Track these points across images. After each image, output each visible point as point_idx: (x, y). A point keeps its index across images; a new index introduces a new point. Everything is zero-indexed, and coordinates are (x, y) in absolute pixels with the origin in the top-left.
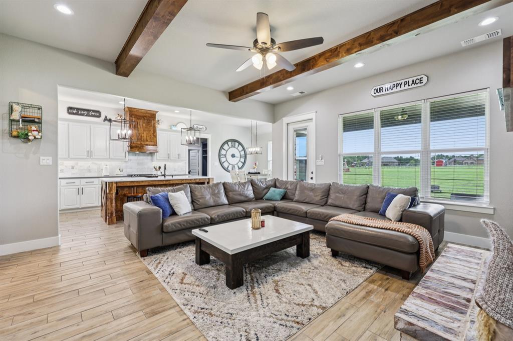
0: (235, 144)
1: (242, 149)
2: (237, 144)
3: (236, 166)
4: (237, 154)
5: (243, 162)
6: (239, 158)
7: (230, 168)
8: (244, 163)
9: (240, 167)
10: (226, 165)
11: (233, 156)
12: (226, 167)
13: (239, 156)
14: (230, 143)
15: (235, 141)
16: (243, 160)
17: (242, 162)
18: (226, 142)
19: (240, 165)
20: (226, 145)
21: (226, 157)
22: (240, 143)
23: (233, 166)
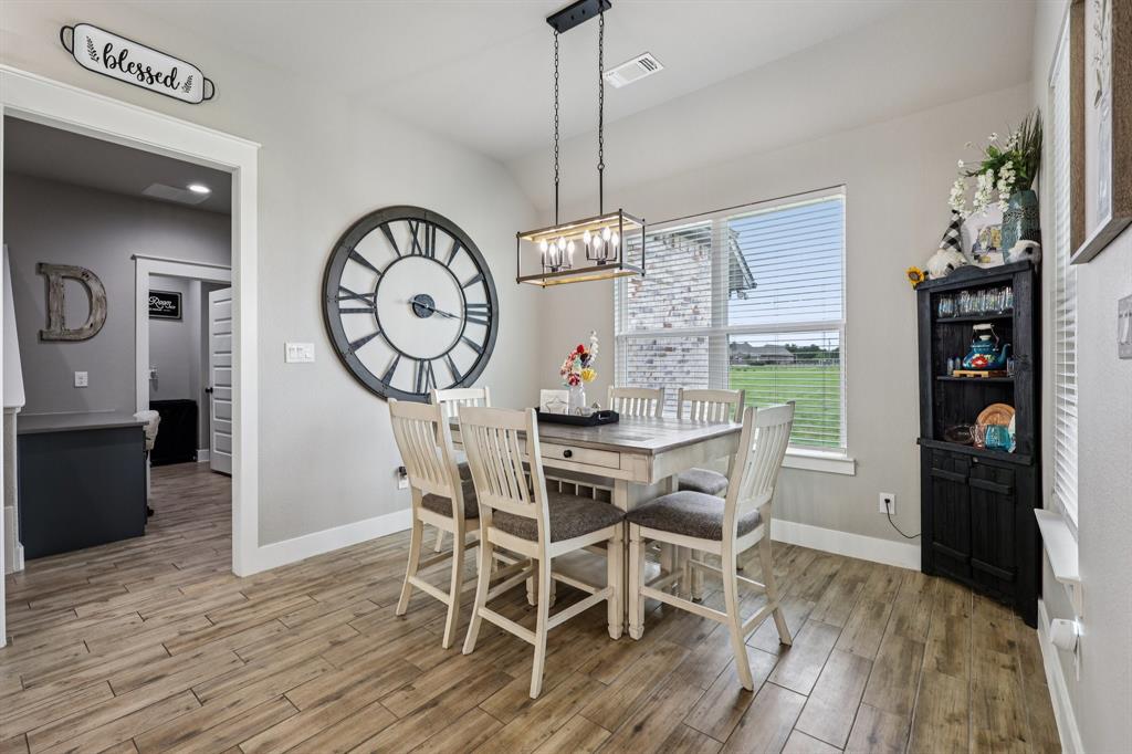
0: (431, 242)
1: (474, 272)
2: (444, 242)
3: (441, 371)
4: (447, 299)
5: (480, 343)
6: (456, 324)
7: (404, 379)
8: (484, 352)
9: (462, 372)
10: (374, 359)
11: (422, 306)
12: (379, 373)
13: (458, 311)
14: (400, 229)
15: (434, 221)
16: (477, 333)
17: (472, 345)
18: (380, 219)
19: (465, 359)
20: (377, 233)
21: (372, 309)
22: (461, 241)
23: (423, 366)
